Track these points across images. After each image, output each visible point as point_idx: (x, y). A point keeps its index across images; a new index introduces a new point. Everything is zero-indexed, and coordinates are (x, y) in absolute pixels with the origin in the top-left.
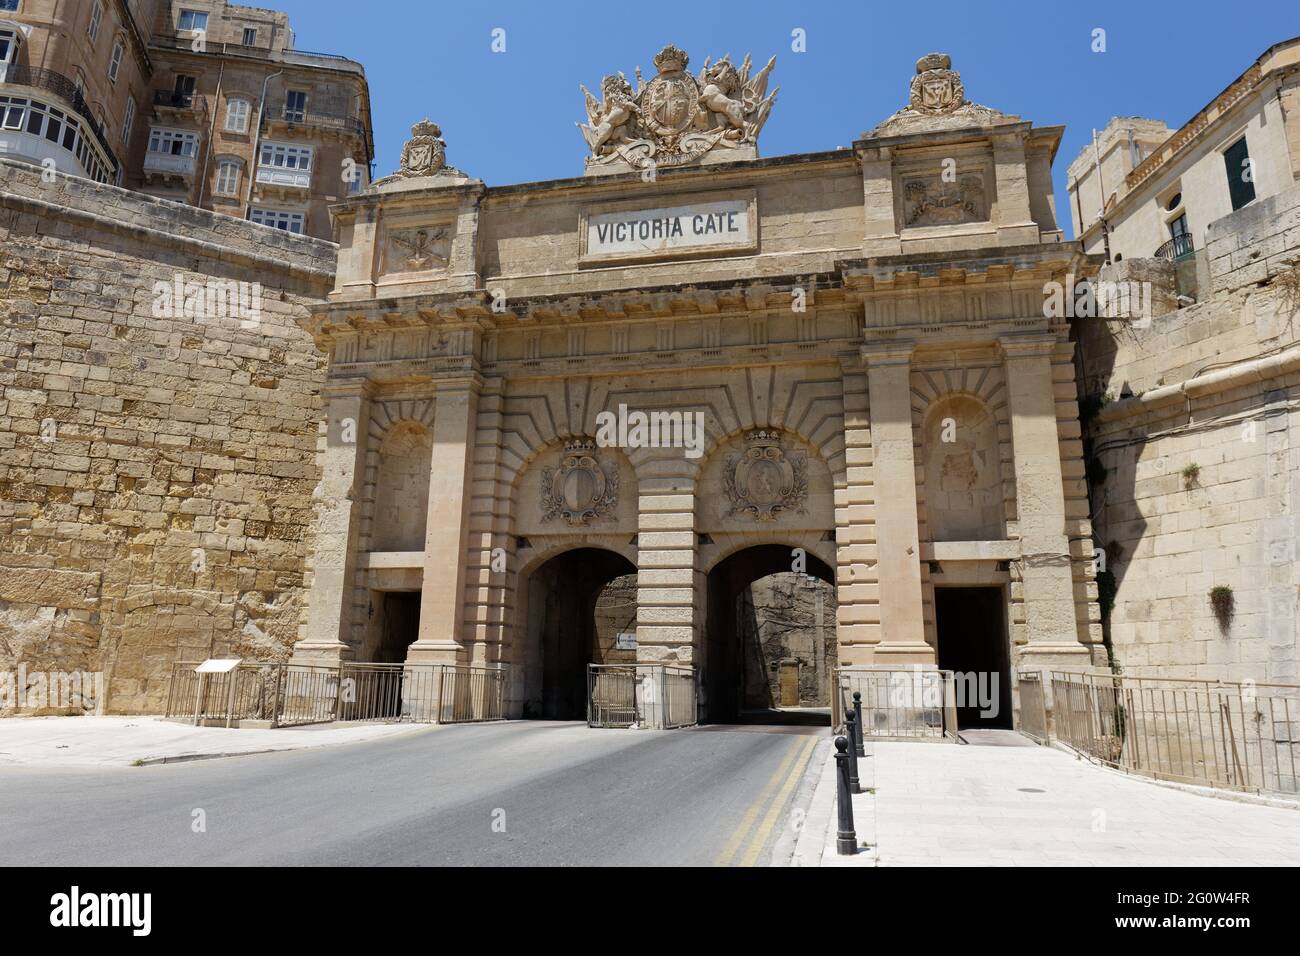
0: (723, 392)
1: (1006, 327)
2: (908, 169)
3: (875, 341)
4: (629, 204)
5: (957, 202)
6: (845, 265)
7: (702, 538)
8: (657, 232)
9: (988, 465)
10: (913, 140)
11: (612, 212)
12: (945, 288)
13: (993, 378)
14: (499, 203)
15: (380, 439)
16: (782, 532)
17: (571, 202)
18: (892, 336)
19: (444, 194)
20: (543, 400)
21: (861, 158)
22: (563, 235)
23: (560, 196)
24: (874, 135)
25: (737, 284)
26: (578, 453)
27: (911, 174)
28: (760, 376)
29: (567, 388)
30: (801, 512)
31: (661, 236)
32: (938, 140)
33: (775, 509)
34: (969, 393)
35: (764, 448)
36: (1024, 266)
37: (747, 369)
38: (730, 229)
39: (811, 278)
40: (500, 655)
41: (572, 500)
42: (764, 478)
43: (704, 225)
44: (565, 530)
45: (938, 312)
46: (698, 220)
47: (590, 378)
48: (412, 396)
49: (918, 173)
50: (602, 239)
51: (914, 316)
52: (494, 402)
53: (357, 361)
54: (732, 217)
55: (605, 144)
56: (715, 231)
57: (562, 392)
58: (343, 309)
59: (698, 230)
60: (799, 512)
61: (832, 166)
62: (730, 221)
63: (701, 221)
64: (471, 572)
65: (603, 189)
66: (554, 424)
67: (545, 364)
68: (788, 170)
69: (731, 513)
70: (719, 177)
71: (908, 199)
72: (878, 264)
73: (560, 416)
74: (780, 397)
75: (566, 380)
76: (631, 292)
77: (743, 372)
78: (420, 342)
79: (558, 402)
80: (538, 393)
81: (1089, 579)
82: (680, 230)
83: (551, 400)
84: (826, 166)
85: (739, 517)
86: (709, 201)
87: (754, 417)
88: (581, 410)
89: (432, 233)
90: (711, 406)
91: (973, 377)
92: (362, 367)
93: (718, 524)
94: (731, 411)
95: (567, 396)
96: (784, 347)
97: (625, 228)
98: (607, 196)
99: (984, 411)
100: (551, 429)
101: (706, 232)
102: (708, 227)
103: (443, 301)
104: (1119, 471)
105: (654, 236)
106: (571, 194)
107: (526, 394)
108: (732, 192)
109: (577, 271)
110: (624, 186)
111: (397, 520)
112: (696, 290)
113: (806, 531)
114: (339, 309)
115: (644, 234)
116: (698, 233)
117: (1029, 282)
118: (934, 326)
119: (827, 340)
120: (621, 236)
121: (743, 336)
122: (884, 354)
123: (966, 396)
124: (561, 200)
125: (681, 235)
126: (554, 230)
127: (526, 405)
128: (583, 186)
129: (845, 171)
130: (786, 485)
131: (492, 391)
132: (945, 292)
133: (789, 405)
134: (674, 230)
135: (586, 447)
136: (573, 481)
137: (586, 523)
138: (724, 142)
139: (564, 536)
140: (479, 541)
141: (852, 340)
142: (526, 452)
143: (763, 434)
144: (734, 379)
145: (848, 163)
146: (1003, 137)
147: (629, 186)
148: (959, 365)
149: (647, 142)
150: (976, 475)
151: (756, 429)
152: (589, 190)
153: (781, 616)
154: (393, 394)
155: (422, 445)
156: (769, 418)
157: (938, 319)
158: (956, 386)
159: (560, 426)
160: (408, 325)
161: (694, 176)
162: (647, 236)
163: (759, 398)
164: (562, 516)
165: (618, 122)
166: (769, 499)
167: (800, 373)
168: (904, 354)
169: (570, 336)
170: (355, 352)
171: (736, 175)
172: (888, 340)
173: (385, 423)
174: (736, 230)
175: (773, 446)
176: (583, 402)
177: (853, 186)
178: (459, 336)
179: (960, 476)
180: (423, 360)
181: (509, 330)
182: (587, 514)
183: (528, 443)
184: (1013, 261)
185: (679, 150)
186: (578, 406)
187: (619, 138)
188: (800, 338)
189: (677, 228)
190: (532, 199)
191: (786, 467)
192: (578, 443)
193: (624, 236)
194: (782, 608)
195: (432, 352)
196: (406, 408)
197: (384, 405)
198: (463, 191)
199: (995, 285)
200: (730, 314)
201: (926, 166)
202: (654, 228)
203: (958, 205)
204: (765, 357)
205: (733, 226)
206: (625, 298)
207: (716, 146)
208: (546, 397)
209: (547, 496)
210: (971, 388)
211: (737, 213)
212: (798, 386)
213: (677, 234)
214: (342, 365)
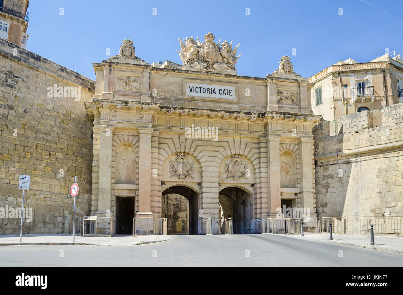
0: (227, 143)
1: (303, 135)
2: (279, 87)
3: (272, 134)
4: (199, 81)
5: (290, 99)
6: (268, 112)
7: (220, 185)
8: (208, 92)
9: (292, 169)
10: (282, 79)
11: (194, 83)
13: (297, 147)
14: (155, 73)
15: (116, 147)
16: (240, 184)
17: (180, 77)
18: (276, 133)
19: (138, 66)
21: (267, 81)
22: (178, 87)
23: (177, 74)
24: (272, 75)
25: (236, 113)
26: (182, 157)
28: (237, 139)
29: (179, 137)
31: (209, 93)
32: (288, 81)
33: (240, 178)
34: (290, 150)
35: (237, 160)
36: (309, 120)
37: (234, 137)
38: (230, 95)
39: (256, 114)
40: (161, 216)
41: (180, 172)
42: (237, 169)
44: (178, 180)
45: (287, 129)
46: (220, 90)
48: (127, 134)
49: (281, 89)
50: (191, 91)
51: (281, 129)
52: (157, 139)
53: (110, 120)
55: (189, 60)
56: (225, 94)
57: (178, 138)
58: (108, 102)
59: (221, 93)
60: (245, 179)
62: (230, 92)
63: (222, 91)
64: (153, 192)
65: (191, 75)
66: (175, 148)
67: (173, 129)
68: (246, 80)
70: (227, 78)
71: (278, 95)
72: (276, 113)
73: (177, 146)
74: (243, 146)
75: (179, 134)
77: (233, 138)
78: (133, 116)
79: (176, 141)
80: (169, 138)
82: (215, 92)
83: (174, 140)
84: (257, 81)
85: (229, 179)
86: (224, 85)
87: (235, 151)
88: (184, 144)
89: (132, 79)
90: (223, 147)
91: (292, 146)
92: (111, 123)
93: (223, 180)
94: (229, 149)
95: (179, 139)
96: (245, 132)
97: (198, 89)
98: (192, 77)
99: (293, 155)
100: (174, 149)
101: (223, 94)
102: (223, 93)
105: (207, 93)
106: (180, 74)
107: (166, 137)
108: (231, 84)
109: (183, 100)
110: (198, 75)
111: (120, 174)
112: (224, 113)
113: (246, 184)
114: (106, 102)
115: (204, 92)
116: (221, 94)
118: (286, 132)
119: (257, 132)
120: (197, 91)
121: (234, 128)
122: (274, 138)
123: (292, 152)
124: (177, 76)
125: (216, 94)
126: (175, 85)
127: (165, 141)
128: (185, 73)
129: (262, 84)
130: (242, 171)
131: (156, 135)
132: (289, 123)
133: (245, 149)
134: (213, 92)
135: (185, 156)
136: (181, 165)
137: (184, 179)
138: (227, 67)
139: (176, 182)
140: (154, 182)
141: (262, 133)
142: (167, 156)
143: (237, 156)
144: (230, 139)
145: (263, 82)
146: (303, 83)
147: (200, 76)
148: (289, 143)
149: (204, 62)
150: (288, 172)
151: (235, 155)
152: (186, 74)
153: (178, 207)
154: (120, 132)
155: (127, 150)
156: (240, 152)
157: (287, 130)
158: (288, 148)
159: (177, 148)
160: (129, 110)
161: (220, 76)
162: (205, 92)
163: (237, 146)
164: (177, 176)
165: (194, 54)
166: (238, 175)
167: (248, 140)
168: (278, 139)
169: (181, 120)
170: (109, 117)
171: (232, 79)
172: (275, 134)
173: (118, 141)
174: (232, 95)
175: (239, 160)
176: (184, 142)
177: (264, 89)
178: (147, 116)
179: (284, 171)
180: (134, 123)
181: (161, 116)
182: (185, 176)
183: (167, 152)
184: (307, 118)
185: (214, 67)
186: (183, 143)
187: (193, 59)
188: (249, 130)
190: (167, 74)
191: (242, 166)
192: (182, 154)
193: (198, 91)
194: (178, 205)
195: (137, 121)
196: (126, 138)
197: (118, 136)
198: (145, 67)
199: (300, 123)
200: (231, 121)
201: (283, 87)
202: (207, 90)
203: (290, 100)
204: (240, 135)
205: (231, 94)
206: (202, 112)
207: (225, 68)
208: (172, 139)
209: (172, 170)
210: (291, 149)
211: (232, 90)
212: (247, 144)
213: (214, 93)
214: (104, 121)
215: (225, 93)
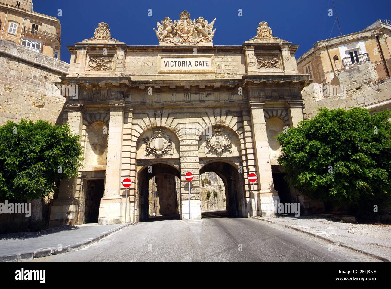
3: (253, 100)
6: (246, 77)
7: (199, 160)
11: (169, 58)
13: (285, 113)
14: (130, 51)
15: (87, 126)
16: (224, 157)
18: (258, 99)
19: (111, 46)
21: (245, 48)
23: (151, 51)
25: (212, 81)
26: (159, 132)
31: (185, 66)
33: (223, 150)
35: (218, 132)
37: (213, 107)
41: (157, 147)
42: (219, 141)
43: (198, 63)
47: (163, 108)
49: (261, 54)
50: (166, 66)
60: (229, 151)
62: (206, 63)
66: (151, 123)
69: (209, 152)
71: (258, 61)
72: (255, 77)
73: (153, 120)
75: (155, 108)
76: (178, 81)
79: (152, 116)
80: (145, 113)
89: (106, 59)
90: (202, 118)
91: (279, 112)
94: (209, 120)
95: (155, 113)
96: (225, 101)
97: (173, 62)
101: (199, 66)
103: (114, 80)
106: (155, 51)
107: (141, 113)
109: (157, 75)
112: (199, 82)
116: (196, 66)
118: (270, 97)
119: (238, 100)
121: (212, 97)
125: (191, 66)
127: (141, 116)
130: (225, 143)
133: (226, 119)
135: (161, 130)
136: (157, 141)
139: (154, 159)
141: (244, 100)
142: (141, 131)
144: (209, 110)
148: (275, 109)
149: (180, 38)
152: (161, 50)
154: (92, 111)
155: (102, 129)
160: (100, 87)
162: (180, 66)
164: (153, 153)
168: (262, 104)
169: (156, 94)
174: (208, 66)
175: (221, 131)
176: (160, 116)
180: (105, 99)
182: (162, 152)
183: (142, 128)
185: (189, 41)
188: (229, 99)
192: (158, 129)
193: (173, 65)
195: (108, 97)
197: (88, 114)
198: (118, 46)
202: (183, 64)
204: (219, 104)
206: (176, 83)
207: (201, 41)
208: (148, 114)
209: (148, 146)
211: (208, 61)
215: (201, 64)
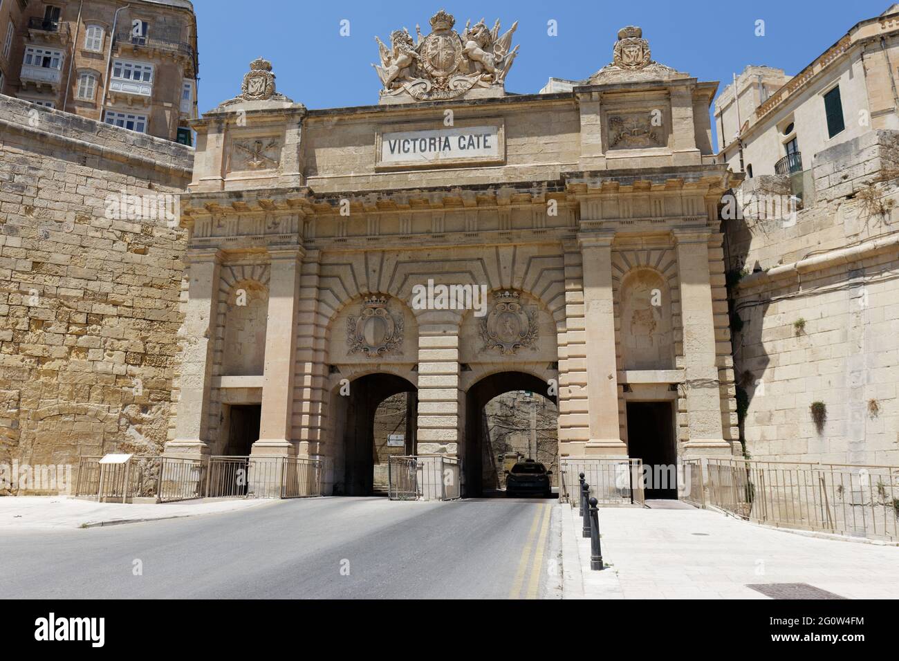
0: (479, 263)
1: (681, 222)
2: (612, 107)
3: (588, 229)
4: (412, 125)
5: (645, 133)
6: (568, 176)
7: (464, 367)
8: (432, 147)
9: (663, 317)
10: (615, 88)
11: (400, 131)
12: (636, 194)
13: (668, 257)
14: (316, 122)
15: (228, 294)
16: (520, 363)
17: (370, 123)
18: (600, 227)
19: (275, 114)
20: (349, 267)
21: (578, 98)
22: (363, 147)
23: (361, 118)
24: (588, 83)
25: (491, 187)
26: (374, 306)
27: (612, 112)
28: (506, 252)
29: (366, 259)
30: (534, 349)
31: (435, 150)
32: (633, 88)
33: (516, 347)
34: (651, 267)
35: (508, 303)
36: (691, 180)
37: (497, 247)
38: (485, 147)
39: (543, 184)
40: (318, 450)
41: (370, 339)
42: (508, 325)
43: (466, 143)
44: (365, 361)
45: (631, 211)
46: (462, 139)
47: (383, 251)
48: (252, 262)
49: (619, 111)
50: (392, 151)
51: (615, 213)
52: (314, 268)
53: (211, 236)
54: (487, 138)
55: (394, 81)
56: (474, 148)
57: (363, 261)
58: (202, 198)
59: (462, 146)
60: (532, 349)
61: (558, 104)
62: (485, 141)
63: (464, 140)
64: (298, 390)
65: (393, 114)
66: (356, 284)
67: (351, 241)
68: (526, 105)
69: (484, 349)
70: (478, 108)
71: (611, 129)
72: (591, 176)
73: (362, 279)
74: (521, 268)
75: (366, 252)
76: (415, 191)
77: (494, 249)
78: (259, 223)
79: (360, 268)
80: (345, 262)
81: (731, 396)
82: (449, 146)
83: (355, 266)
84: (553, 103)
85: (489, 352)
86: (470, 126)
87: (501, 282)
88: (377, 275)
89: (266, 142)
90: (471, 273)
91: (655, 256)
92: (214, 240)
93: (475, 356)
94: (485, 277)
95: (366, 264)
96: (523, 232)
97: (409, 143)
98: (396, 119)
99: (661, 280)
100: (355, 288)
101: (468, 148)
102: (469, 144)
103: (277, 194)
104: (751, 323)
105: (430, 150)
106: (370, 117)
107: (335, 262)
108: (487, 119)
109: (374, 173)
110: (409, 113)
111: (240, 353)
112: (461, 191)
113: (537, 362)
114: (198, 198)
115: (423, 148)
116: (462, 148)
117: (694, 191)
118: (628, 220)
119: (553, 228)
120: (406, 149)
121: (494, 224)
122: (594, 239)
123: (649, 269)
124: (362, 121)
125: (450, 149)
126: (357, 143)
127: (337, 270)
128: (378, 112)
129: (567, 108)
130: (523, 329)
131: (312, 260)
132: (636, 196)
133: (526, 273)
134: (445, 146)
135: (380, 301)
136: (371, 326)
137: (380, 355)
138: (480, 83)
139: (364, 365)
140: (303, 368)
141: (570, 228)
142: (337, 305)
143: (507, 293)
144: (487, 253)
145: (569, 102)
146: (677, 88)
147: (412, 113)
148: (645, 247)
149: (425, 81)
150: (655, 324)
151: (503, 290)
152: (383, 114)
153: (505, 422)
154: (237, 260)
155: (259, 298)
156: (512, 282)
157: (631, 215)
158: (643, 262)
159: (361, 286)
160: (250, 210)
161: (459, 107)
162: (425, 150)
163: (505, 268)
164: (363, 350)
165: (404, 65)
166: (511, 340)
167: (534, 251)
168: (608, 239)
169: (369, 220)
170: (209, 229)
171: (488, 108)
172: (596, 229)
173: (232, 281)
174: (489, 147)
175: (514, 302)
176: (378, 269)
177: (573, 118)
178: (287, 219)
179: (644, 325)
180: (260, 236)
181: (323, 215)
182: (381, 350)
183: (337, 297)
184: (683, 177)
185: (448, 87)
186: (374, 271)
187: (404, 77)
188: (535, 226)
189: (447, 145)
190: (341, 120)
191: (524, 317)
192: (374, 298)
193: (409, 149)
194: (506, 416)
195: (268, 231)
196: (248, 270)
197: (231, 269)
198: (290, 112)
199: (670, 192)
200: (485, 208)
201: (623, 106)
202: (430, 144)
203: (646, 135)
204: (510, 239)
205: (487, 144)
206: (410, 195)
207: (475, 86)
208: (351, 264)
209: (352, 336)
210: (653, 263)
211: (490, 135)
212: (533, 260)
213: (447, 149)
214: (199, 239)
215: (473, 145)
